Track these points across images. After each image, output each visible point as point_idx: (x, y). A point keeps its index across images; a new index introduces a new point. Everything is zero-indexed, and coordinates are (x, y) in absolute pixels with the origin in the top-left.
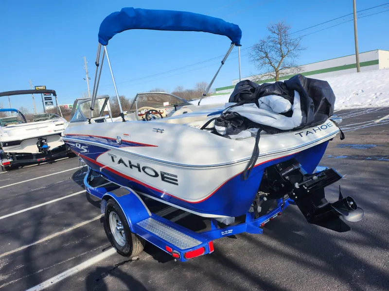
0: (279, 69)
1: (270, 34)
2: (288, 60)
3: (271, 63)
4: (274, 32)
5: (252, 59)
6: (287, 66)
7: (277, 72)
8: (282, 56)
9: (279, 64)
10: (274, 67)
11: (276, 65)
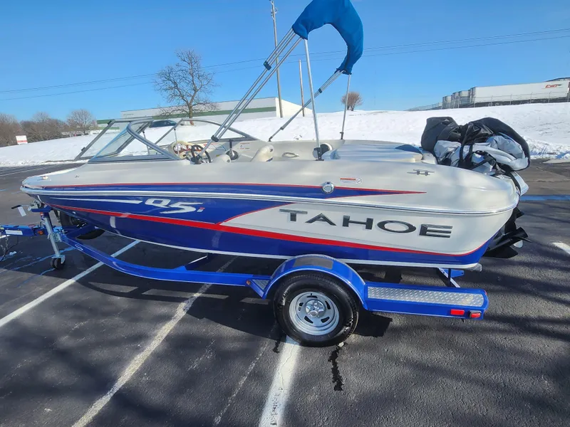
0: (193, 103)
1: (179, 61)
2: (201, 95)
3: (183, 97)
4: (184, 60)
5: (158, 87)
6: (201, 102)
7: (190, 108)
8: (195, 90)
9: (193, 98)
10: (187, 102)
11: (189, 99)
